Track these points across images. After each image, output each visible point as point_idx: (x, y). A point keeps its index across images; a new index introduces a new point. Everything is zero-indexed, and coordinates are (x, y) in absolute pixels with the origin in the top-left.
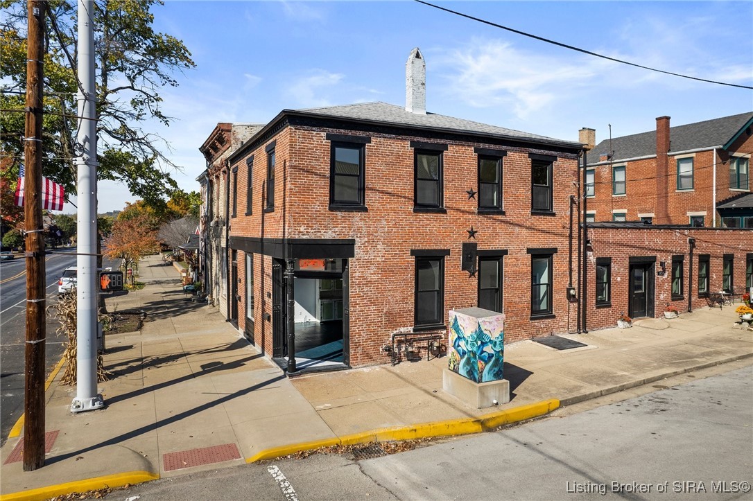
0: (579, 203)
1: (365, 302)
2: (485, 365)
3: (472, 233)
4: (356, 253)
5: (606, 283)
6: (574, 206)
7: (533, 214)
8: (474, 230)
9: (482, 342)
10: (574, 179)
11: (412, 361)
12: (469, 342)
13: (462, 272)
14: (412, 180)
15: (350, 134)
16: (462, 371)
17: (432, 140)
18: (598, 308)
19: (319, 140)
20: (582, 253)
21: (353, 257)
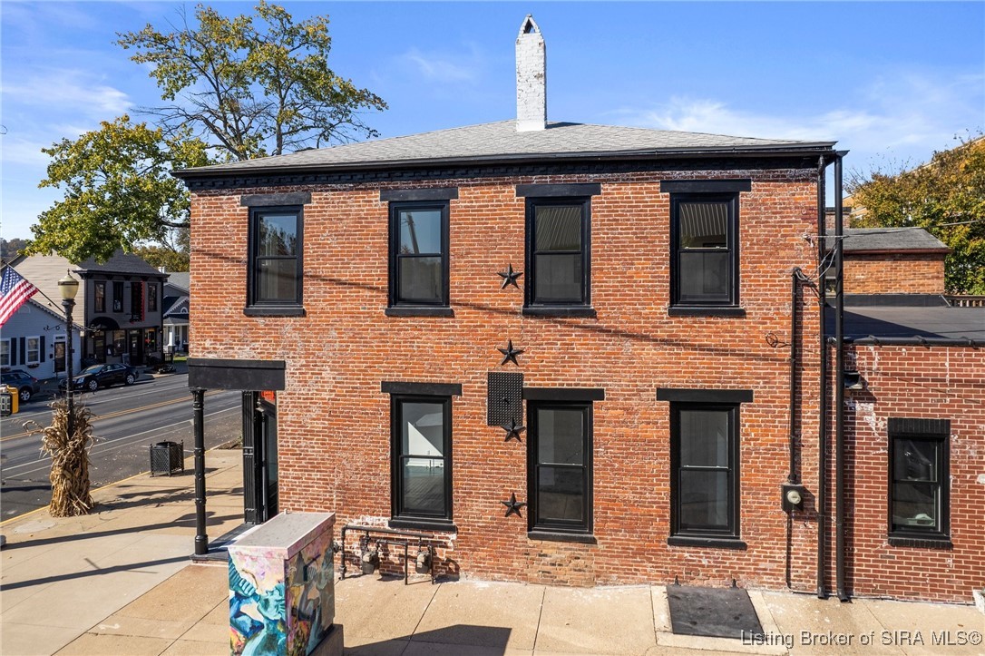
1: (304, 464)
3: (511, 355)
4: (287, 383)
5: (936, 486)
6: (806, 291)
7: (672, 313)
10: (808, 229)
13: (489, 428)
14: (385, 259)
15: (276, 192)
17: (426, 184)
18: (896, 544)
19: (231, 207)
20: (835, 406)
21: (283, 389)
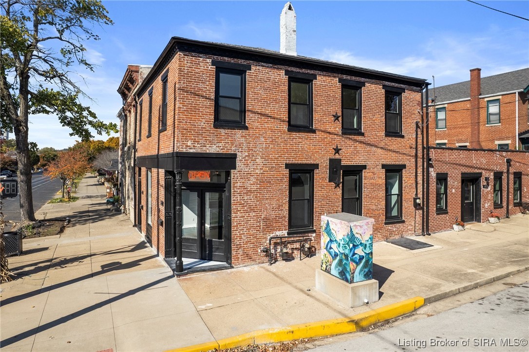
0: (423, 127)
1: (246, 209)
2: (357, 267)
3: (337, 151)
4: (237, 166)
5: (443, 194)
6: (419, 130)
7: (387, 135)
8: (339, 148)
9: (354, 246)
10: (419, 109)
11: (286, 260)
12: (341, 245)
13: (329, 183)
14: (287, 104)
15: (232, 61)
16: (335, 271)
17: (303, 71)
18: (438, 214)
19: (205, 65)
20: (425, 169)
21: (235, 169)
